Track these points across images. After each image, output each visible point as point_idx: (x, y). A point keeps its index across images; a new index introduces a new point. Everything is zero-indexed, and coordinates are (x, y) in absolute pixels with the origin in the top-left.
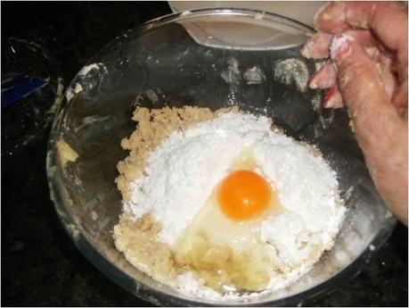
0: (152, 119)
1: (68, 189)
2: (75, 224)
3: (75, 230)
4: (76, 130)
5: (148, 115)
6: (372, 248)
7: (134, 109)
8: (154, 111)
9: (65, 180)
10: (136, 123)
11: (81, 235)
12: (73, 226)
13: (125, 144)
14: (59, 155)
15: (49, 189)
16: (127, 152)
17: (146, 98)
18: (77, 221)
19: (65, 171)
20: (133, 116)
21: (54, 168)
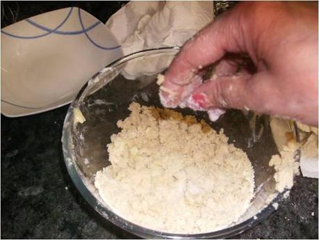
0: (141, 112)
1: (73, 138)
2: (71, 158)
3: (70, 162)
4: (89, 105)
5: (140, 109)
6: (255, 218)
7: (131, 102)
8: (143, 107)
9: (73, 133)
10: (130, 112)
11: (73, 166)
12: (69, 160)
13: (120, 124)
14: (73, 117)
15: (62, 134)
16: (120, 130)
17: (140, 98)
18: (73, 157)
19: (75, 128)
20: (129, 107)
21: (68, 123)
